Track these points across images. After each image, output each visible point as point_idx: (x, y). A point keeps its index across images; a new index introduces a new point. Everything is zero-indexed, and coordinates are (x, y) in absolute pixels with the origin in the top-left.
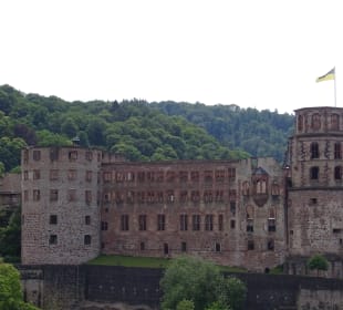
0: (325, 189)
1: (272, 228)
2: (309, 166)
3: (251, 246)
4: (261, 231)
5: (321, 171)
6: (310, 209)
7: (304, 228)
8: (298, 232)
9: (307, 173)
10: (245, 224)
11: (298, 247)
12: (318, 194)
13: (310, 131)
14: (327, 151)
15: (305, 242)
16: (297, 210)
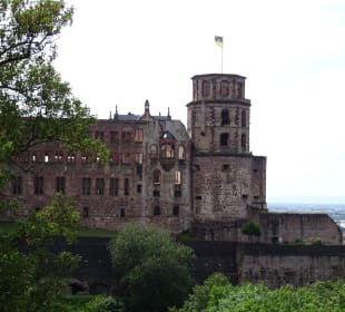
0: (237, 155)
1: (178, 193)
2: (219, 132)
3: (157, 211)
4: (167, 196)
5: (232, 138)
6: (223, 175)
7: (216, 193)
8: (208, 198)
9: (217, 139)
10: (151, 188)
11: (207, 211)
12: (231, 160)
13: (218, 97)
14: (237, 118)
15: (217, 207)
16: (207, 175)
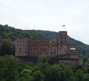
0: (64, 44)
1: (55, 50)
2: (61, 40)
3: (52, 53)
4: (53, 51)
5: (63, 41)
6: (61, 47)
8: (59, 51)
9: (61, 41)
10: (51, 50)
11: (59, 53)
12: (62, 45)
13: (61, 35)
14: (64, 38)
16: (59, 47)
